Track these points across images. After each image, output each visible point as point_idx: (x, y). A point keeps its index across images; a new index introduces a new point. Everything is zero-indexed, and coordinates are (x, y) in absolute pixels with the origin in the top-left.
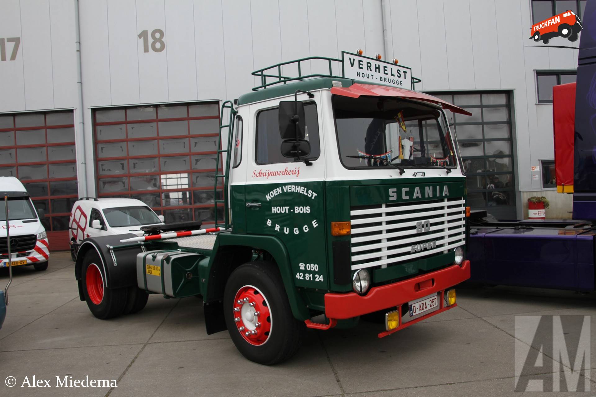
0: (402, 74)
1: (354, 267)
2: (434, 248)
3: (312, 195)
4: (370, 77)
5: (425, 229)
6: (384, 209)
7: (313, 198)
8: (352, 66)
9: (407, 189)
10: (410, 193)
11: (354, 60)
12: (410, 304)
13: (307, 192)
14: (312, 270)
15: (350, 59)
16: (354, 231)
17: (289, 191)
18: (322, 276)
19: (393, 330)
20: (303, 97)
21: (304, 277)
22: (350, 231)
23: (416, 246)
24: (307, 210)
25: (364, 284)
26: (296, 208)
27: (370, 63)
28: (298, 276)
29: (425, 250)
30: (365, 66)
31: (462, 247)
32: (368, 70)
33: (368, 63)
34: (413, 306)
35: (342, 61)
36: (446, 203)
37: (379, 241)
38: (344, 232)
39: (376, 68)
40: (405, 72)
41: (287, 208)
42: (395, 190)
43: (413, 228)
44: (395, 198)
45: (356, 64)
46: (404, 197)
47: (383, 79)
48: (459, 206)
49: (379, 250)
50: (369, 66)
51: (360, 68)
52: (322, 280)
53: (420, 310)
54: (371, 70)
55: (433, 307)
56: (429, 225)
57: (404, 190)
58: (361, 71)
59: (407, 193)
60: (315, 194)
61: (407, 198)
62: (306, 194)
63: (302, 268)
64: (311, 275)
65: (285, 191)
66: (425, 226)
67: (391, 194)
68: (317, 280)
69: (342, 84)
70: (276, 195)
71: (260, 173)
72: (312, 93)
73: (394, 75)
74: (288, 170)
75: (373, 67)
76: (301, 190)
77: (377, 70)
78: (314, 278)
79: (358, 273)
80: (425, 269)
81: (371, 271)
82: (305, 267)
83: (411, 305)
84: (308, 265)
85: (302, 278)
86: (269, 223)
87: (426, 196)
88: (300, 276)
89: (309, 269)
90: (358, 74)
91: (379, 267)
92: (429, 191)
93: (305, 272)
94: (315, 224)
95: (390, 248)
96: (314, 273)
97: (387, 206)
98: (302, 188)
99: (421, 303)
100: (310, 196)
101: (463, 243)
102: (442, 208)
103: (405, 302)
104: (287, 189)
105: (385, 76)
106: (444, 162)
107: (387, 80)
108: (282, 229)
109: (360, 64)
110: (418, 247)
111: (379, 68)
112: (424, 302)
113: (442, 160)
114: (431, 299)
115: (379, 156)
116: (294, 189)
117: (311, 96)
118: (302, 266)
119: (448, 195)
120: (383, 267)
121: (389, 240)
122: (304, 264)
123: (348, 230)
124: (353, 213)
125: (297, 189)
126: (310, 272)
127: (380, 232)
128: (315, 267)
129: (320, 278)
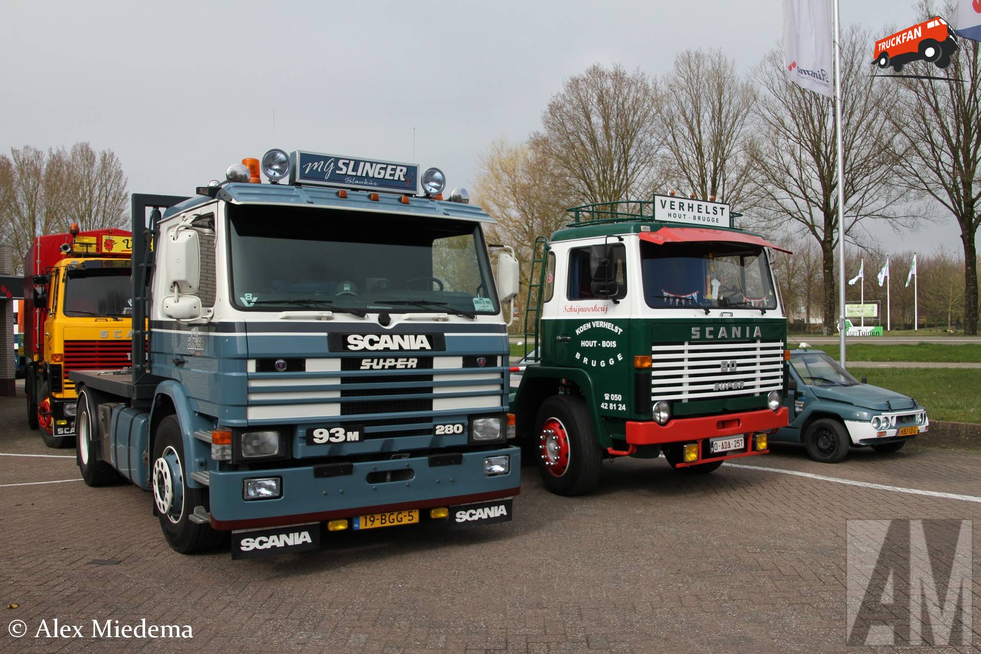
0: (719, 211)
1: (654, 398)
2: (741, 389)
3: (619, 330)
4: (683, 216)
5: (731, 369)
6: (686, 347)
7: (619, 333)
8: (663, 207)
9: (712, 329)
10: (715, 333)
11: (665, 201)
12: (711, 440)
13: (614, 328)
14: (616, 400)
15: (661, 201)
16: (655, 365)
17: (597, 326)
18: (624, 405)
19: (692, 462)
20: (613, 240)
21: (608, 406)
22: (651, 365)
23: (720, 385)
24: (613, 344)
25: (664, 415)
26: (603, 342)
27: (683, 203)
28: (602, 406)
29: (730, 389)
30: (677, 206)
31: (779, 391)
32: (680, 209)
33: (680, 203)
34: (714, 443)
35: (653, 202)
36: (759, 345)
37: (681, 376)
38: (646, 364)
39: (689, 207)
40: (722, 209)
41: (595, 342)
42: (698, 329)
43: (718, 366)
44: (698, 337)
45: (668, 205)
46: (708, 336)
47: (697, 218)
48: (778, 348)
49: (680, 385)
50: (681, 206)
51: (671, 208)
52: (625, 409)
53: (723, 448)
54: (683, 210)
55: (737, 448)
56: (735, 365)
57: (708, 329)
58: (672, 212)
59: (711, 333)
60: (621, 330)
61: (712, 337)
62: (613, 330)
63: (607, 398)
64: (615, 405)
65: (594, 326)
66: (730, 366)
67: (693, 332)
68: (620, 409)
69: (651, 229)
70: (585, 329)
71: (571, 308)
72: (622, 237)
73: (709, 213)
74: (598, 307)
75: (686, 207)
76: (609, 326)
77: (691, 209)
78: (618, 407)
79: (658, 404)
80: (729, 408)
81: (671, 403)
82: (610, 397)
83: (713, 442)
84: (612, 395)
85: (606, 408)
86: (578, 356)
87: (733, 336)
88: (605, 406)
89: (613, 399)
90: (670, 215)
91: (680, 400)
92: (736, 332)
93: (609, 401)
94: (620, 357)
95: (691, 384)
96: (617, 402)
97: (690, 344)
98: (609, 324)
99: (724, 441)
100: (616, 332)
101: (780, 387)
102: (754, 349)
103: (705, 436)
104: (596, 324)
105: (700, 214)
106: (761, 302)
107: (701, 219)
108: (589, 362)
109: (671, 205)
110: (722, 386)
111: (692, 207)
112: (727, 441)
113: (757, 301)
114: (736, 439)
115: (685, 297)
116: (602, 325)
117: (621, 239)
118: (607, 396)
119: (760, 336)
120: (683, 402)
121: (691, 376)
122: (609, 395)
123: (649, 364)
124: (654, 348)
125: (605, 325)
126: (614, 402)
127: (682, 368)
128: (618, 397)
129: (623, 408)
